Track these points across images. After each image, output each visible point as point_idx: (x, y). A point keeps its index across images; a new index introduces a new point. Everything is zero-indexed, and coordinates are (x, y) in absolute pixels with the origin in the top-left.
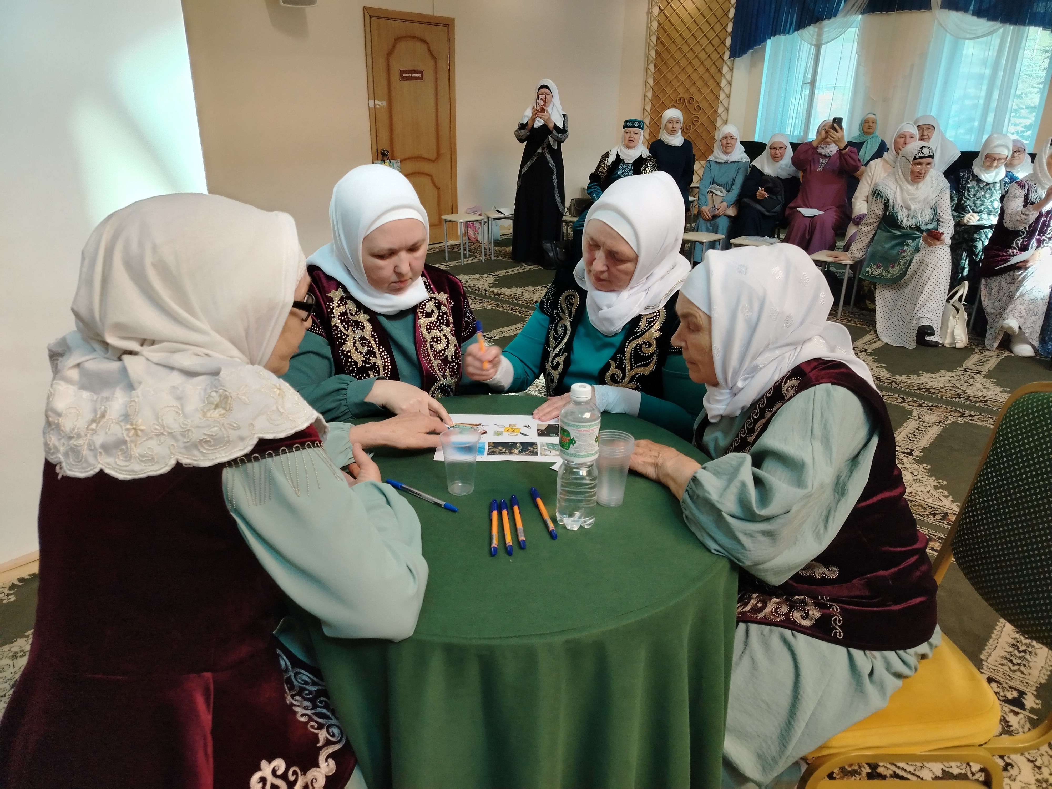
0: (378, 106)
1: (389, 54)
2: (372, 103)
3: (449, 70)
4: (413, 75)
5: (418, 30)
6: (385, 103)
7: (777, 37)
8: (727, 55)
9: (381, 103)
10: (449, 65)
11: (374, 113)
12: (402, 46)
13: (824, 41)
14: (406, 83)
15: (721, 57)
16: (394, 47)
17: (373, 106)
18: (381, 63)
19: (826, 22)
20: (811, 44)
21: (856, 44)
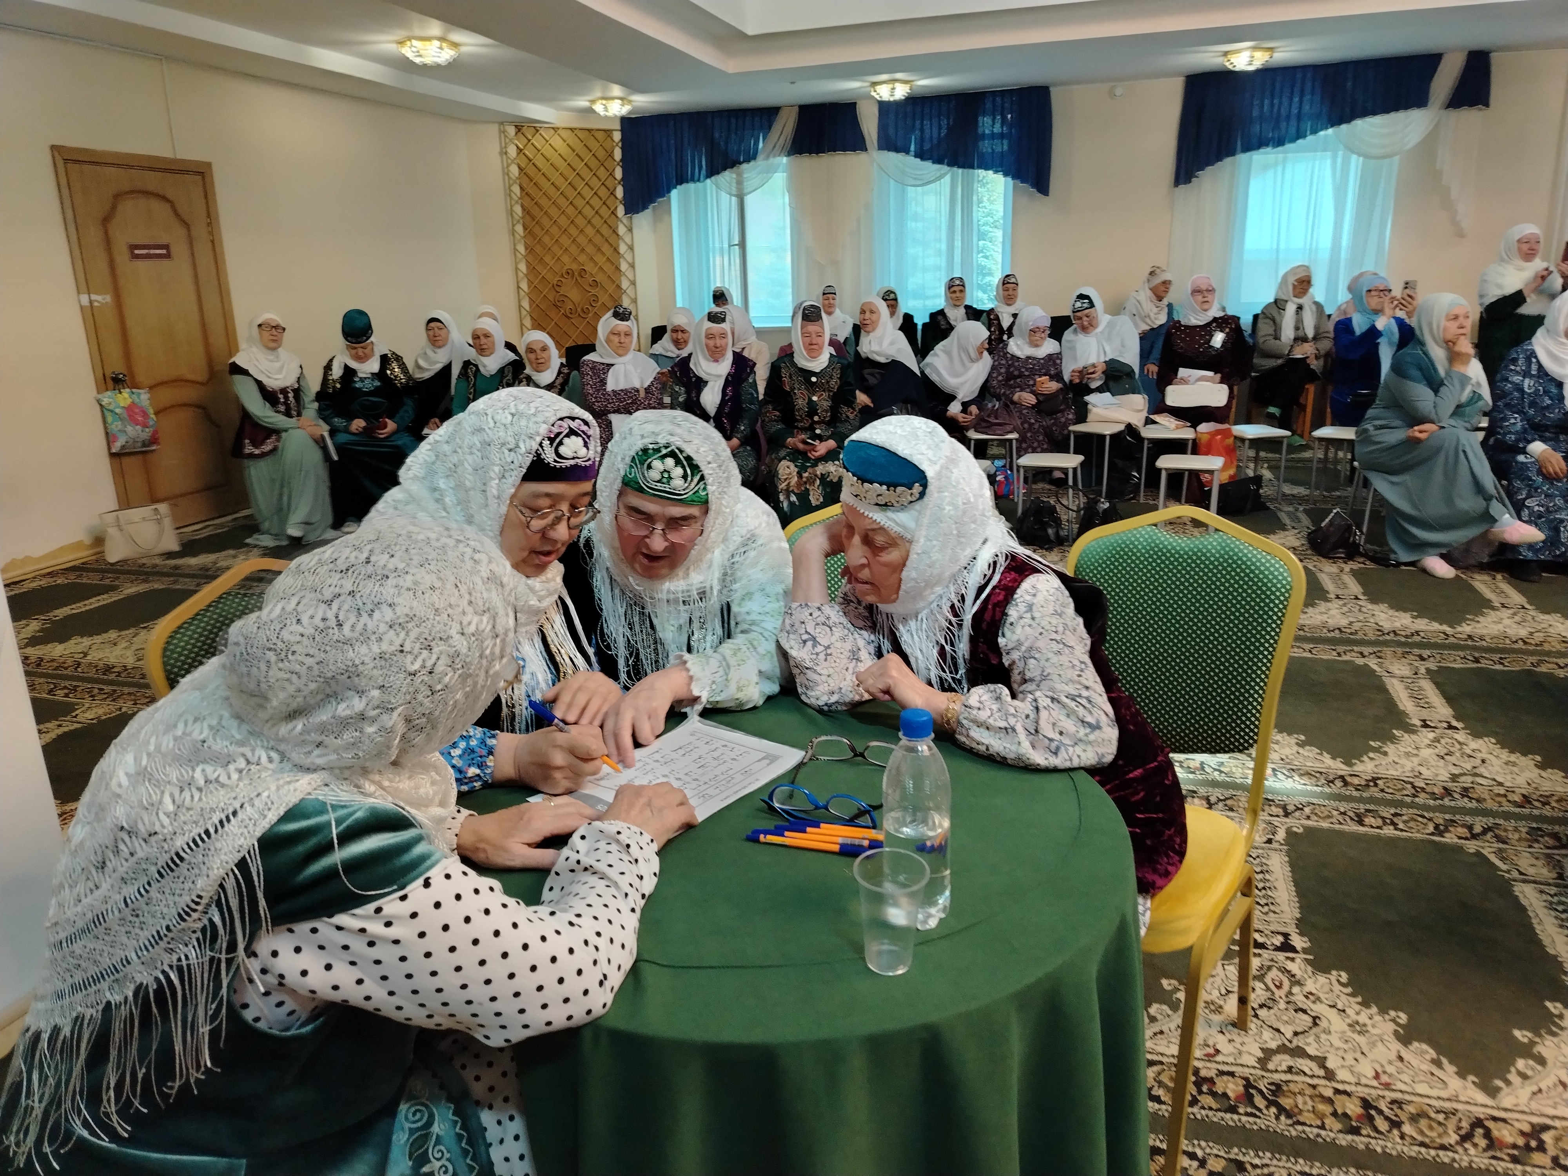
0: (96, 304)
1: (106, 220)
2: (85, 299)
3: (213, 242)
4: (152, 252)
5: (152, 181)
6: (108, 298)
7: (684, 186)
8: (621, 210)
9: (102, 299)
10: (211, 233)
11: (90, 315)
12: (127, 207)
13: (746, 191)
14: (141, 264)
15: (614, 213)
16: (114, 208)
17: (88, 304)
18: (94, 234)
19: (745, 166)
20: (731, 195)
21: (787, 194)
